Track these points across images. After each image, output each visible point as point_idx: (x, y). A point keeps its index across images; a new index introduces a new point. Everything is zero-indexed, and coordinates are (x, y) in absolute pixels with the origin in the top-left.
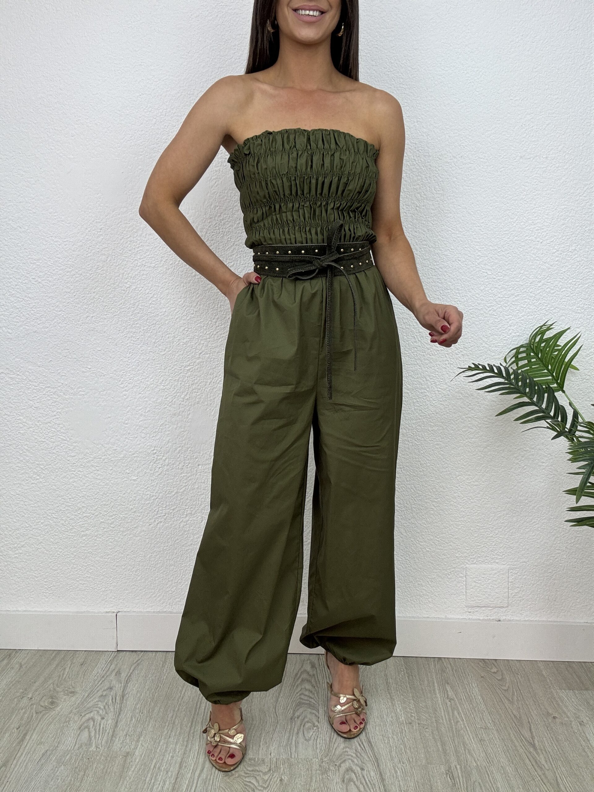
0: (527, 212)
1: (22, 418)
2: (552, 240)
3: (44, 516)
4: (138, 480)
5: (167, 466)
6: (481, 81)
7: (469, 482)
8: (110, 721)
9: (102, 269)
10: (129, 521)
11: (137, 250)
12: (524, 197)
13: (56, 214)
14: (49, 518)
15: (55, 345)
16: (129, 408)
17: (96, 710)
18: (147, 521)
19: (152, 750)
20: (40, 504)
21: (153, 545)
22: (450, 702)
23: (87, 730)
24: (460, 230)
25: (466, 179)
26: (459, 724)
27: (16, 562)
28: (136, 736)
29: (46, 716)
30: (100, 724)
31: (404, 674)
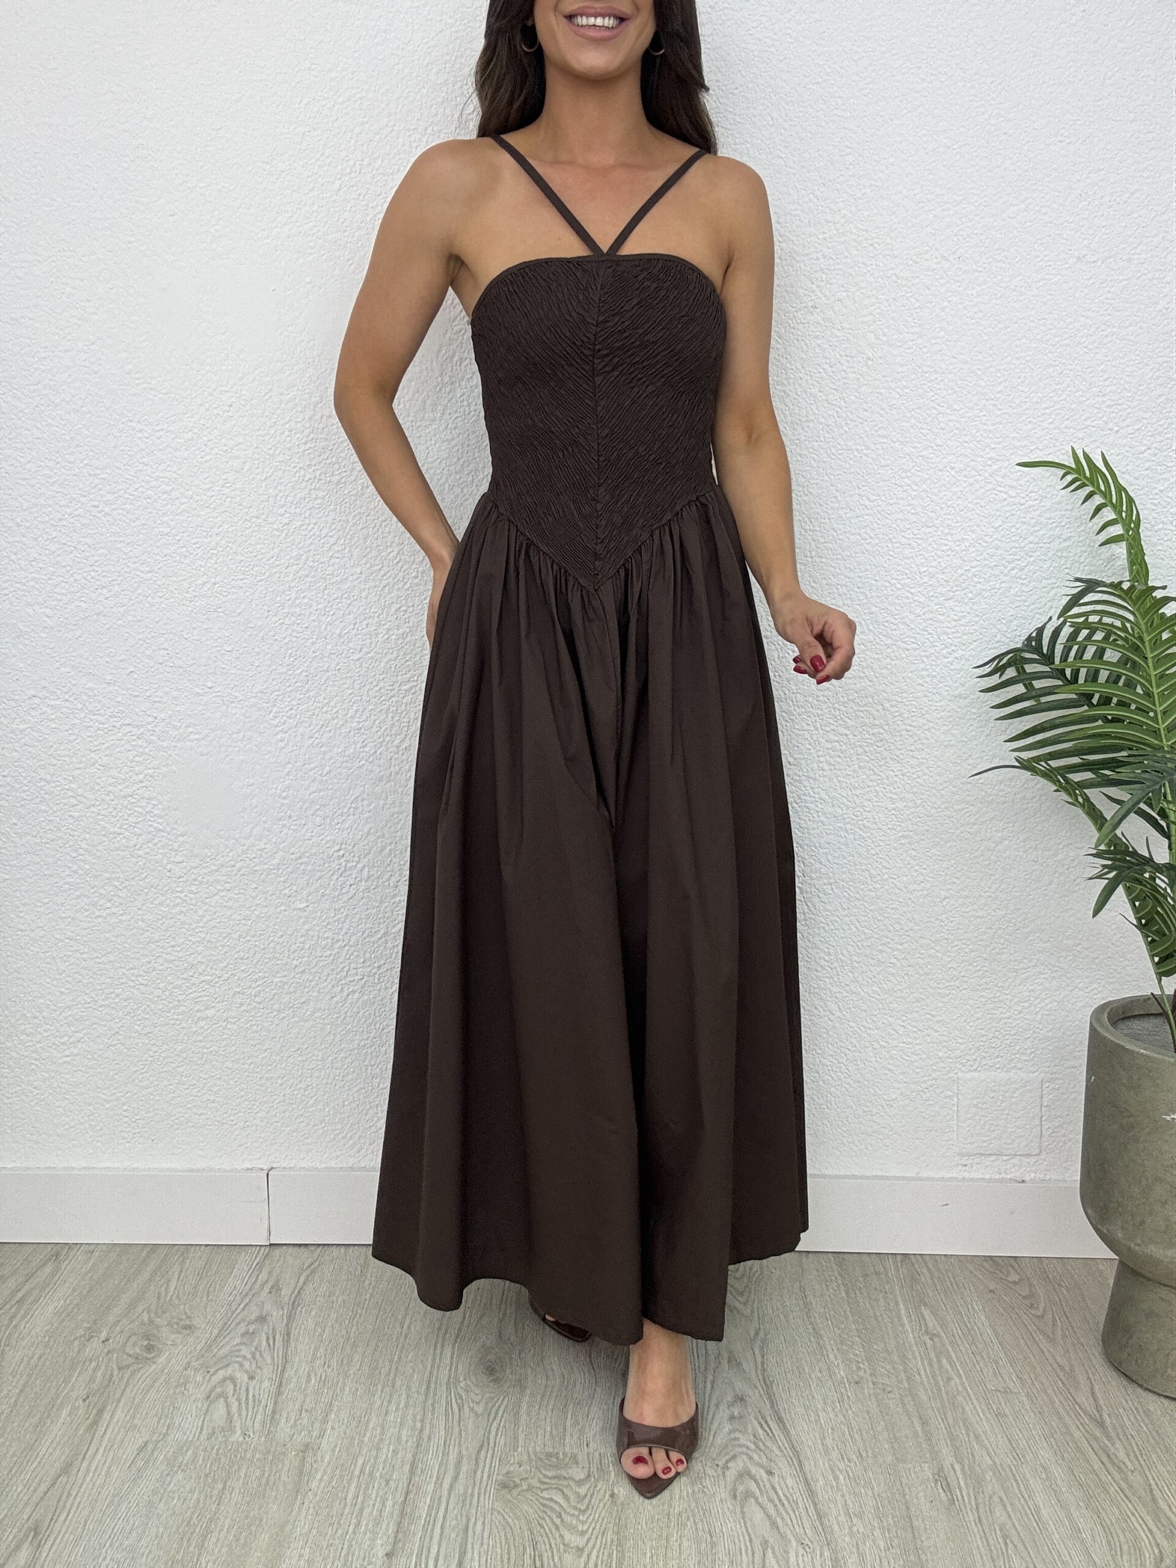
0: (1088, 370)
1: (72, 785)
2: (1137, 427)
3: (121, 981)
4: (310, 909)
5: (367, 881)
6: (1001, 103)
7: (968, 910)
8: (266, 1384)
9: (232, 488)
10: (292, 989)
11: (303, 448)
12: (1084, 340)
13: (137, 376)
14: (132, 984)
15: (140, 639)
16: (290, 766)
17: (238, 1362)
18: (327, 990)
19: (353, 1438)
20: (112, 958)
21: (337, 1039)
22: (932, 1340)
23: (222, 1400)
24: (956, 406)
25: (967, 303)
26: (952, 1383)
27: (66, 1071)
28: (319, 1412)
29: (140, 1374)
30: (247, 1391)
31: (838, 1286)
